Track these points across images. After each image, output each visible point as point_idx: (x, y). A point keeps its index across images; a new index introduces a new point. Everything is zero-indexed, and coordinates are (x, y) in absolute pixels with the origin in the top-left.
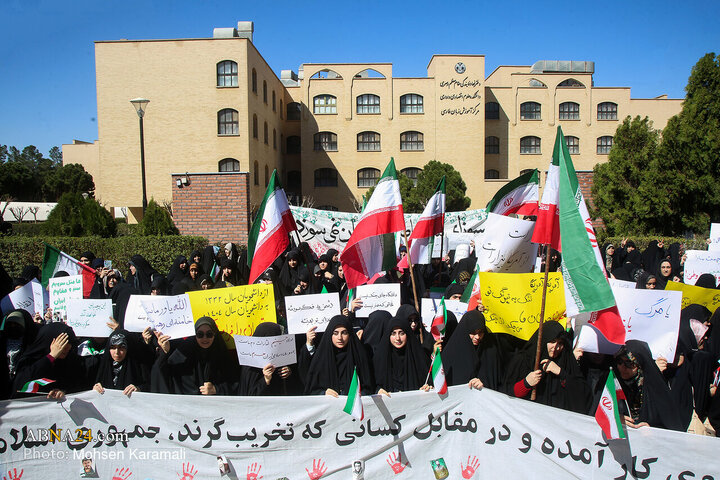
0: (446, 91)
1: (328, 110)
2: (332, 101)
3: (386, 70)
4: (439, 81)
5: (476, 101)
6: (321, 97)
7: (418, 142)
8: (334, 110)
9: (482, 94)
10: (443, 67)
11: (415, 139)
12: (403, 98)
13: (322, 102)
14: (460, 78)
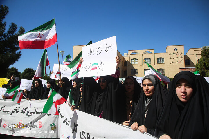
0: (171, 56)
1: (135, 63)
2: (136, 60)
3: (152, 51)
4: (169, 53)
5: (181, 59)
6: (133, 59)
7: (163, 72)
8: (137, 63)
9: (183, 57)
10: (170, 49)
11: (162, 71)
12: (158, 59)
13: (134, 61)
14: (176, 52)
